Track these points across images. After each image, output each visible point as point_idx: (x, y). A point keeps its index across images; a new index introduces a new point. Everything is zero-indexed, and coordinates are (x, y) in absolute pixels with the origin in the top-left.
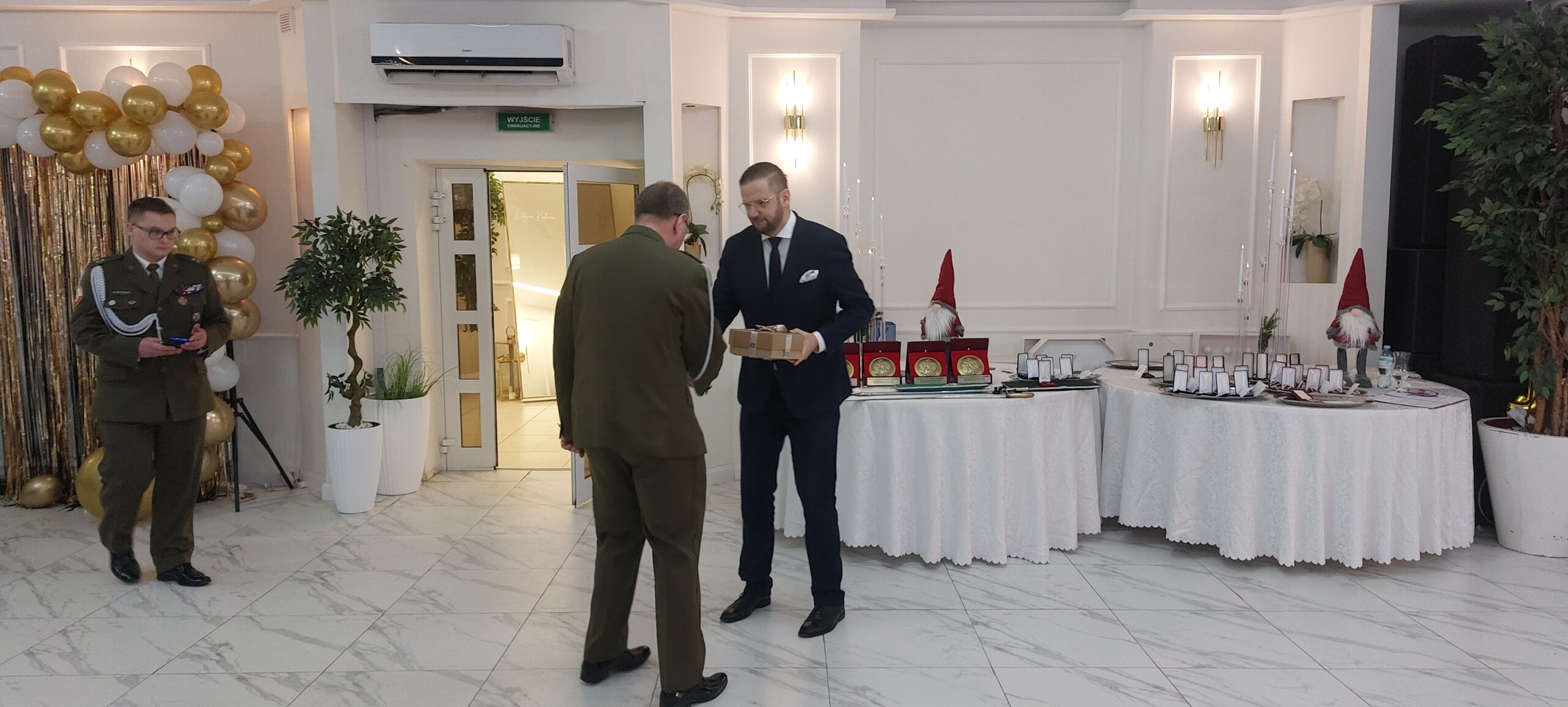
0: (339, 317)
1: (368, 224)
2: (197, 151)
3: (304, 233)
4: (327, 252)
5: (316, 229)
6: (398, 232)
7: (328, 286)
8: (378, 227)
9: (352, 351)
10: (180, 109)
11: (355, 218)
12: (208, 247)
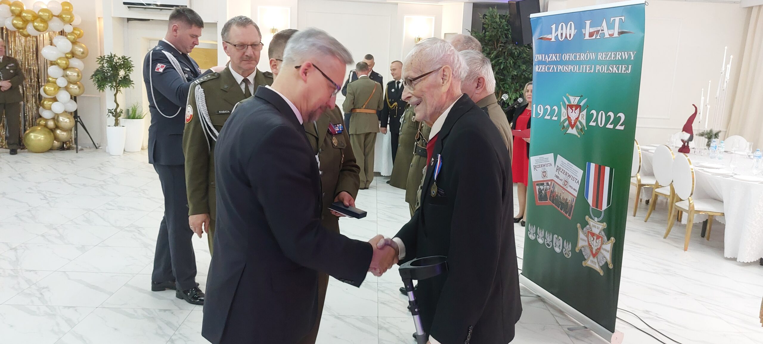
0: (111, 89)
1: (121, 58)
2: (64, 30)
3: (100, 60)
4: (107, 67)
5: (104, 59)
6: (131, 62)
7: (107, 79)
8: (125, 59)
9: (115, 101)
10: (58, 16)
11: (116, 56)
12: (66, 63)
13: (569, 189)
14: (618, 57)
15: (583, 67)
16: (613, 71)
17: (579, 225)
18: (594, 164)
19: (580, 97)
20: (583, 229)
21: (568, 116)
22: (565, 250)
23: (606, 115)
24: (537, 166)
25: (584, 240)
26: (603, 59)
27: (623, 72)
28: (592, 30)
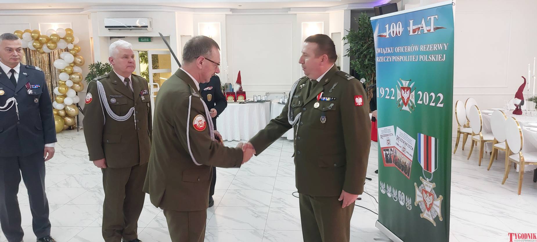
2: (67, 48)
3: (91, 67)
5: (93, 66)
10: (63, 39)
12: (71, 70)
13: (406, 154)
14: (435, 48)
15: (410, 57)
16: (432, 60)
17: (415, 184)
18: (423, 135)
19: (409, 81)
20: (418, 188)
21: (402, 96)
22: (407, 204)
23: (429, 95)
24: (383, 136)
25: (420, 196)
26: (424, 50)
27: (439, 60)
28: (415, 27)
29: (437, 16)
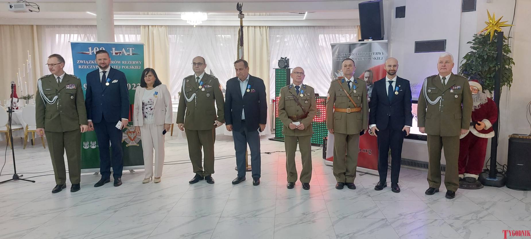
14: (134, 63)
25: (126, 136)
27: (137, 68)
28: (116, 52)
29: (134, 49)
